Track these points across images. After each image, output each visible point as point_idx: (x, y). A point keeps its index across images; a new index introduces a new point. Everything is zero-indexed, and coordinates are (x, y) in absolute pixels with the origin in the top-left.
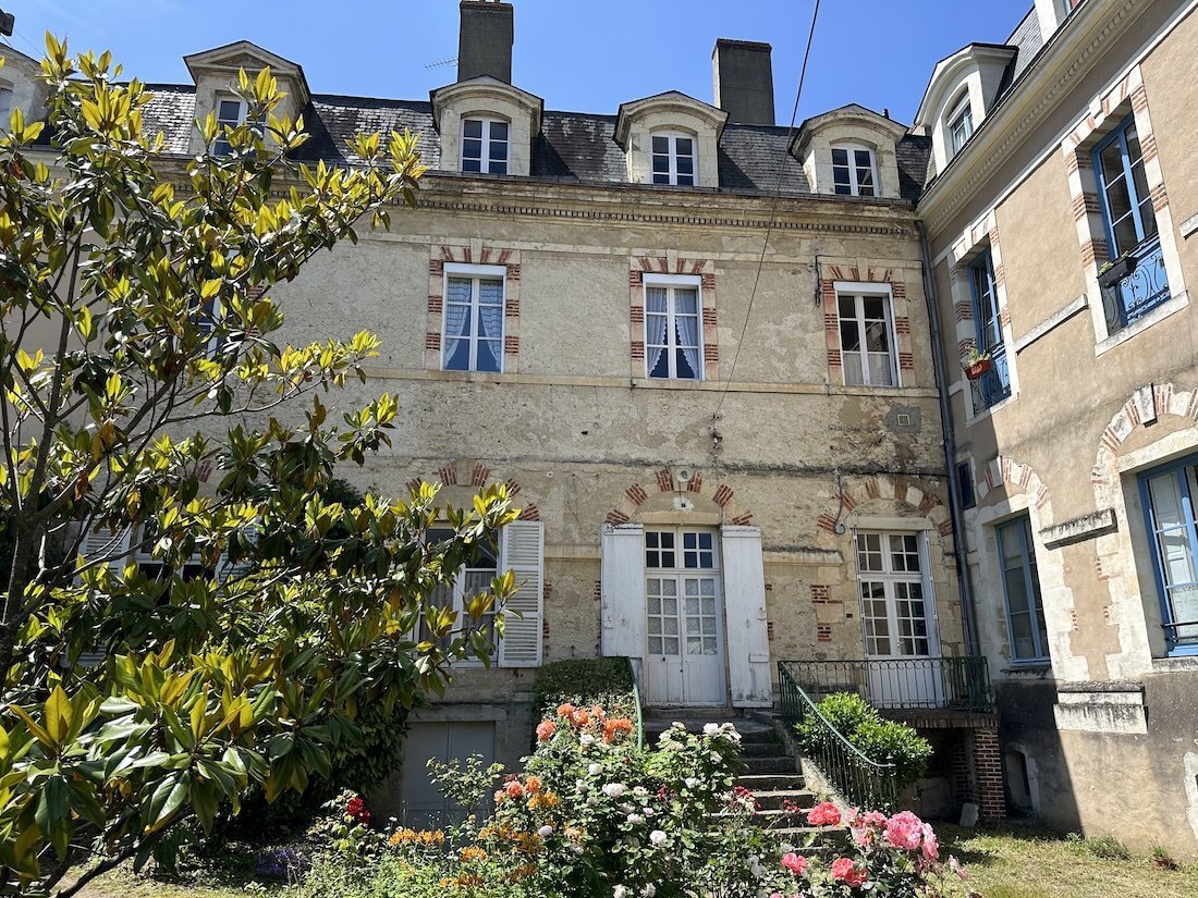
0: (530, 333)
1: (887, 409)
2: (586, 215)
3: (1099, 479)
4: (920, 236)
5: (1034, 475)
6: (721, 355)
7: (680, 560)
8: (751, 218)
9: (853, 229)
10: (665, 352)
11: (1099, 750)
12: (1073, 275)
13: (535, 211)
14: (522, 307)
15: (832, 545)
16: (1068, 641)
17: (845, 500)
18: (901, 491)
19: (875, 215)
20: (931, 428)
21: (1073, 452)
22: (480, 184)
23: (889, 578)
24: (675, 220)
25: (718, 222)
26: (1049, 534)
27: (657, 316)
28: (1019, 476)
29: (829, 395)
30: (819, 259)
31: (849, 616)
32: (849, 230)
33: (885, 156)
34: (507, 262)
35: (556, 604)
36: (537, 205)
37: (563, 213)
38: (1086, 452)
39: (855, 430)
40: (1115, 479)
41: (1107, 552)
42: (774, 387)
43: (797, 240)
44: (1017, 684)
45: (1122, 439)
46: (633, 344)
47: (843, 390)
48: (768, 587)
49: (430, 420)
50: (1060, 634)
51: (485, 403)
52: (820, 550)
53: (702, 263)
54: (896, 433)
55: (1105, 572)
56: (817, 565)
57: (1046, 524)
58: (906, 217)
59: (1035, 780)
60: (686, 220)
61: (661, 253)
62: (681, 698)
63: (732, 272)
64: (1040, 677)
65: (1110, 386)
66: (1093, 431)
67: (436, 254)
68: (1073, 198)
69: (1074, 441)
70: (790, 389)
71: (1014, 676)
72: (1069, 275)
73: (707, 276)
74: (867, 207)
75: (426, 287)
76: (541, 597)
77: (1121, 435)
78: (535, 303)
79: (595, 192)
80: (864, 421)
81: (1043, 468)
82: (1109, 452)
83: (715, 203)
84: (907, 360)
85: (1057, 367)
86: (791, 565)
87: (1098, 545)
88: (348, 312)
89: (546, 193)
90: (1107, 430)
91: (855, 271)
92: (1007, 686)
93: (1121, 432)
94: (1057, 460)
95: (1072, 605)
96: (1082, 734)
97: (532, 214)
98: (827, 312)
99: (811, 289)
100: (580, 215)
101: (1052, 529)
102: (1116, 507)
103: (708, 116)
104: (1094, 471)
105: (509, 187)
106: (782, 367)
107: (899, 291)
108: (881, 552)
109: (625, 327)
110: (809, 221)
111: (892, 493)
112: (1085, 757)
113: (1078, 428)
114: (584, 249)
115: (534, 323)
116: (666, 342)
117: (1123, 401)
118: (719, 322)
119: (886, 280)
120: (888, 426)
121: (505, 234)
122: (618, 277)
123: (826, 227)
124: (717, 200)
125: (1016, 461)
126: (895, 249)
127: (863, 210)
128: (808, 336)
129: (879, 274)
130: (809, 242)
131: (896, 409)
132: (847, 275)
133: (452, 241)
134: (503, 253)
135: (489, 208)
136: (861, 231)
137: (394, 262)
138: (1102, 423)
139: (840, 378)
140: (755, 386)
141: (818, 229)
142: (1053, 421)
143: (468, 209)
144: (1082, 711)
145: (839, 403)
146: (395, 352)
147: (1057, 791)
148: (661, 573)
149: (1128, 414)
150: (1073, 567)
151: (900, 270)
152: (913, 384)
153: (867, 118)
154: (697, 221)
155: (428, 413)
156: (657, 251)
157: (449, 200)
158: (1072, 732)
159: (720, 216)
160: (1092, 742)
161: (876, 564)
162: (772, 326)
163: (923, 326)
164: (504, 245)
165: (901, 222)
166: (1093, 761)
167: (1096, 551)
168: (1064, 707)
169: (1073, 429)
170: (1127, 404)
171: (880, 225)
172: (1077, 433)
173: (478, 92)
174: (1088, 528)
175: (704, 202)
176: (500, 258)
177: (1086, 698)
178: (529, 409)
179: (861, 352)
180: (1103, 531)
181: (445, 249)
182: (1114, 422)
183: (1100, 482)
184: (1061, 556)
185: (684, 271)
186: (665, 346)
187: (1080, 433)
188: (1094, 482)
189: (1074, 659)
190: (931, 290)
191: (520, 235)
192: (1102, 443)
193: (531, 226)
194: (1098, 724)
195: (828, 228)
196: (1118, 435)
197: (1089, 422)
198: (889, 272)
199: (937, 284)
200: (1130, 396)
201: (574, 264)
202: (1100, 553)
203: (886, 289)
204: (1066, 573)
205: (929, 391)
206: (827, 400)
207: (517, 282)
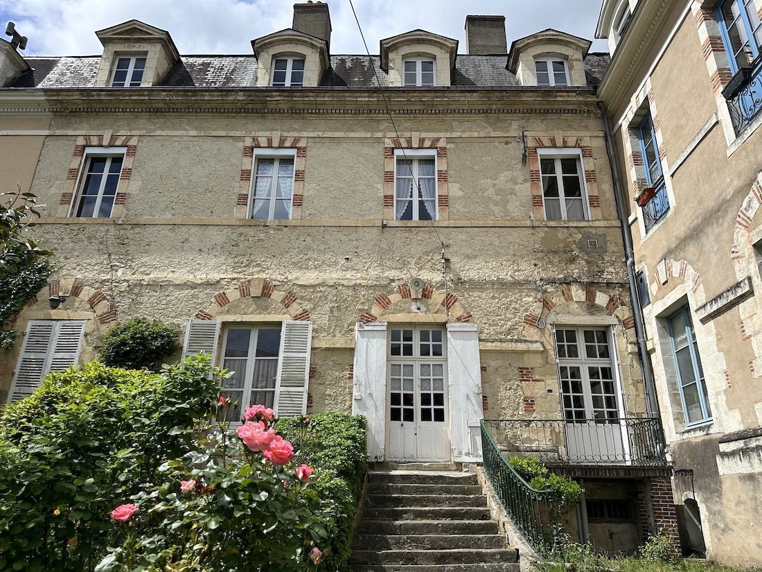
0: (311, 192)
1: (579, 236)
2: (353, 112)
3: (737, 254)
4: (603, 114)
5: (689, 267)
6: (451, 202)
7: (416, 350)
8: (473, 107)
9: (550, 111)
10: (411, 203)
11: (755, 490)
12: (707, 103)
13: (317, 111)
14: (307, 175)
15: (536, 338)
16: (724, 398)
17: (546, 304)
18: (591, 297)
19: (566, 99)
20: (615, 249)
21: (716, 239)
22: (278, 94)
23: (584, 363)
24: (417, 112)
25: (449, 111)
26: (703, 311)
27: (405, 179)
28: (678, 270)
29: (533, 227)
30: (525, 133)
31: (550, 391)
32: (546, 112)
33: (575, 63)
34: (297, 146)
35: (319, 381)
36: (319, 107)
37: (338, 111)
38: (725, 237)
39: (554, 252)
40: (748, 250)
41: (748, 315)
42: (490, 223)
43: (509, 121)
44: (688, 442)
45: (751, 217)
46: (386, 197)
47: (543, 223)
48: (483, 369)
49: (235, 253)
50: (718, 394)
51: (276, 240)
52: (525, 341)
53: (438, 140)
54: (587, 253)
55: (748, 333)
56: (523, 352)
57: (700, 304)
58: (590, 99)
59: (706, 522)
60: (425, 111)
61: (407, 134)
62: (415, 456)
63: (459, 145)
64: (705, 433)
65: (740, 177)
66: (730, 216)
67: (249, 142)
68: (702, 44)
69: (716, 230)
70: (502, 224)
71: (686, 435)
72: (705, 103)
73: (441, 148)
74: (559, 94)
75: (239, 164)
76: (307, 377)
77: (751, 214)
78: (316, 173)
79: (358, 94)
80: (561, 245)
81: (695, 258)
82: (743, 231)
83: (445, 97)
84: (594, 201)
85: (700, 177)
86: (502, 352)
87: (741, 310)
88: (185, 183)
89: (324, 97)
90: (740, 213)
91: (553, 141)
92: (681, 445)
93: (750, 211)
94: (705, 249)
95: (725, 367)
96: (739, 477)
97: (316, 113)
98: (532, 169)
99: (519, 154)
100: (349, 112)
101: (704, 306)
102: (752, 275)
103: (443, 44)
104: (733, 250)
105: (298, 94)
106: (497, 209)
107: (587, 153)
108: (577, 344)
109: (380, 186)
110: (516, 107)
111: (583, 298)
112: (744, 497)
113: (717, 219)
114: (352, 135)
115: (314, 185)
116: (411, 197)
117: (750, 185)
118: (449, 179)
119: (577, 146)
120: (580, 248)
121: (297, 127)
122: (376, 152)
123: (529, 111)
124: (446, 95)
125: (675, 260)
126: (584, 124)
127: (556, 96)
128: (517, 187)
129: (571, 141)
130: (517, 123)
131: (586, 236)
132: (546, 142)
133: (260, 134)
134: (295, 140)
135: (286, 111)
136: (556, 113)
137: (219, 149)
138: (735, 208)
139: (542, 216)
140: (475, 223)
141: (523, 112)
142: (700, 219)
143: (272, 112)
144: (738, 457)
145: (541, 234)
146: (216, 208)
147: (724, 531)
148: (402, 359)
149: (755, 194)
150: (723, 334)
151: (588, 138)
152: (600, 217)
153: (560, 38)
154: (433, 112)
155: (235, 248)
156: (405, 133)
157: (259, 106)
158: (731, 476)
159: (450, 107)
160: (748, 482)
161: (573, 353)
162: (489, 181)
163: (607, 176)
164: (296, 134)
165: (586, 104)
166: (751, 499)
167: (739, 315)
168: (725, 455)
169: (714, 220)
170: (753, 186)
171: (571, 107)
172: (717, 223)
173: (284, 40)
174: (732, 297)
175: (437, 97)
176: (293, 143)
177: (740, 444)
178: (307, 243)
179: (560, 198)
180: (743, 298)
181: (254, 139)
182: (745, 204)
183: (738, 257)
184: (713, 327)
185: (424, 146)
186: (411, 199)
187: (720, 222)
188: (733, 259)
189: (731, 413)
190: (611, 150)
191: (308, 128)
192: (737, 225)
193: (315, 122)
194: (752, 465)
195: (531, 111)
196: (748, 214)
197: (726, 212)
198: (579, 140)
199: (617, 147)
200: (756, 179)
201: (345, 145)
202: (742, 317)
203: (578, 151)
204: (719, 340)
205: (613, 222)
206: (532, 231)
207: (304, 159)
